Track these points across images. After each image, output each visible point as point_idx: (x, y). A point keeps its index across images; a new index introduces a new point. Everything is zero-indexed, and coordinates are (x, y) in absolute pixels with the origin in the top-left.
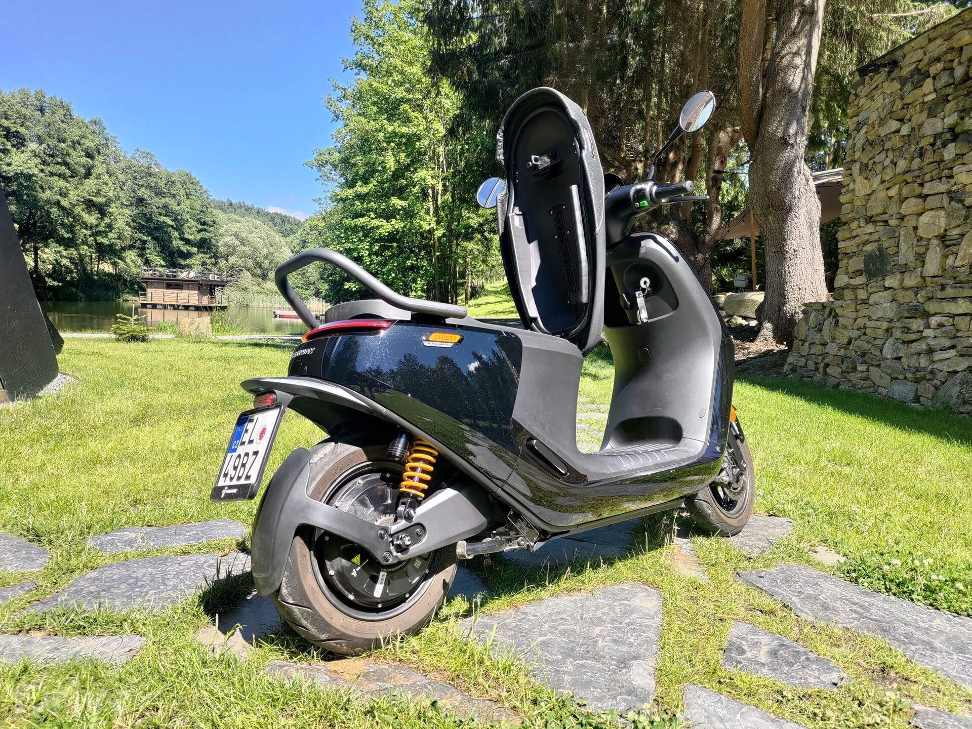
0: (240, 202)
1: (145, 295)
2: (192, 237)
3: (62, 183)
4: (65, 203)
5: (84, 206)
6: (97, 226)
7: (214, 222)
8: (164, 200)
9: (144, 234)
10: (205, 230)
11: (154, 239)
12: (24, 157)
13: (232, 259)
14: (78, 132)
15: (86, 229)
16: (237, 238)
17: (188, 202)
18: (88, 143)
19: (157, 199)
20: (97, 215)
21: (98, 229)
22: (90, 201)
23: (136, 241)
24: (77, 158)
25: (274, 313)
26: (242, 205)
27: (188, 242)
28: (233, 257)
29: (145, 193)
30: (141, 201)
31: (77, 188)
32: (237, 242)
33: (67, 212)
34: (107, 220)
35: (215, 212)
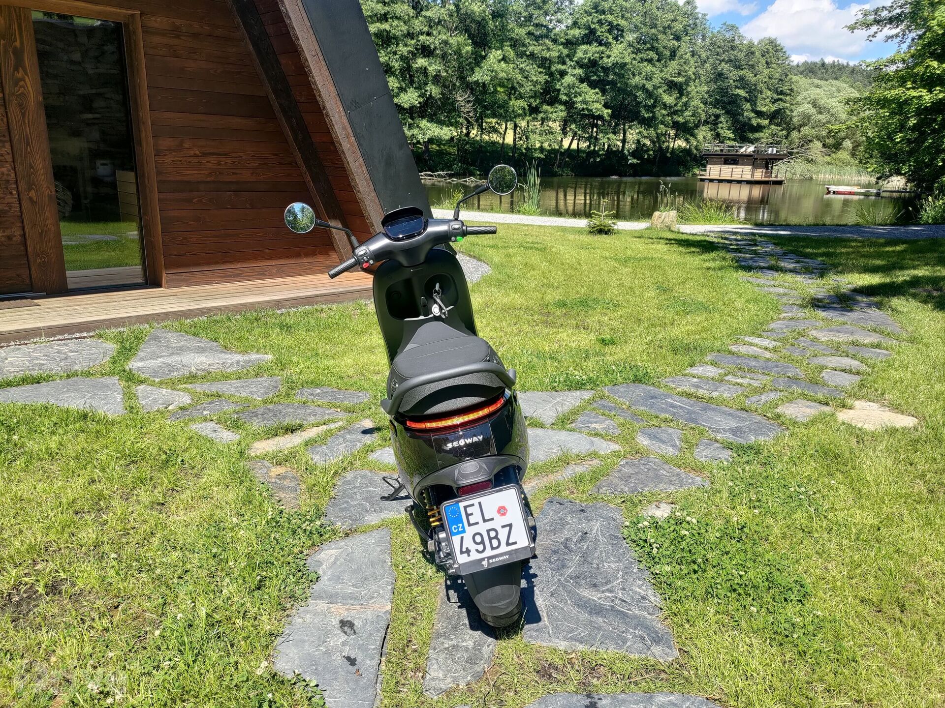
0: (834, 61)
1: (705, 170)
2: (764, 109)
3: (649, 68)
4: (649, 86)
5: (666, 88)
6: (676, 105)
7: (791, 90)
8: (741, 73)
9: (718, 108)
10: (781, 100)
11: (728, 112)
12: (621, 47)
13: (805, 130)
14: (670, 16)
15: (665, 109)
16: (814, 106)
17: (767, 72)
18: (678, 27)
19: (735, 72)
20: (676, 95)
21: (676, 108)
22: (672, 82)
23: (710, 116)
24: (666, 41)
25: (828, 189)
26: (836, 63)
27: (760, 114)
28: (807, 128)
29: (725, 67)
30: (720, 76)
31: (662, 71)
32: (813, 111)
33: (649, 94)
34: (684, 99)
35: (795, 78)
